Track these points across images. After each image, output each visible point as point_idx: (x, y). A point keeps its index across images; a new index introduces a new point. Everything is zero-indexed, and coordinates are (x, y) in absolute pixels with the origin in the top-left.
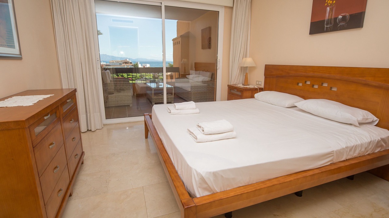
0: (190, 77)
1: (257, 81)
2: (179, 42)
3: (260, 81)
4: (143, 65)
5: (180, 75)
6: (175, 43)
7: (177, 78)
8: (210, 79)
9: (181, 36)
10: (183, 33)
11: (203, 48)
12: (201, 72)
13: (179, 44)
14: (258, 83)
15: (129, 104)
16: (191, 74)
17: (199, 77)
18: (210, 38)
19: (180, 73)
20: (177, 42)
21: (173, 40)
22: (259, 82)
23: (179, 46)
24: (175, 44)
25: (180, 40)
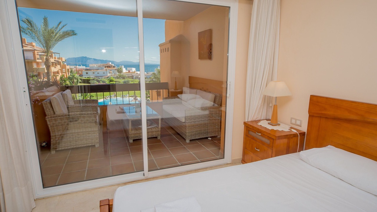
0: (183, 96)
1: (292, 118)
2: (168, 48)
3: (299, 120)
4: (128, 69)
5: (170, 93)
6: (162, 50)
7: (166, 98)
8: (212, 103)
9: (171, 41)
10: (173, 36)
11: (201, 57)
12: (198, 91)
13: (168, 51)
14: (293, 121)
15: (94, 144)
16: (185, 93)
17: (195, 98)
18: (211, 45)
19: (170, 90)
20: (166, 49)
21: (160, 46)
22: (296, 120)
23: (168, 54)
24: (162, 52)
25: (169, 46)
